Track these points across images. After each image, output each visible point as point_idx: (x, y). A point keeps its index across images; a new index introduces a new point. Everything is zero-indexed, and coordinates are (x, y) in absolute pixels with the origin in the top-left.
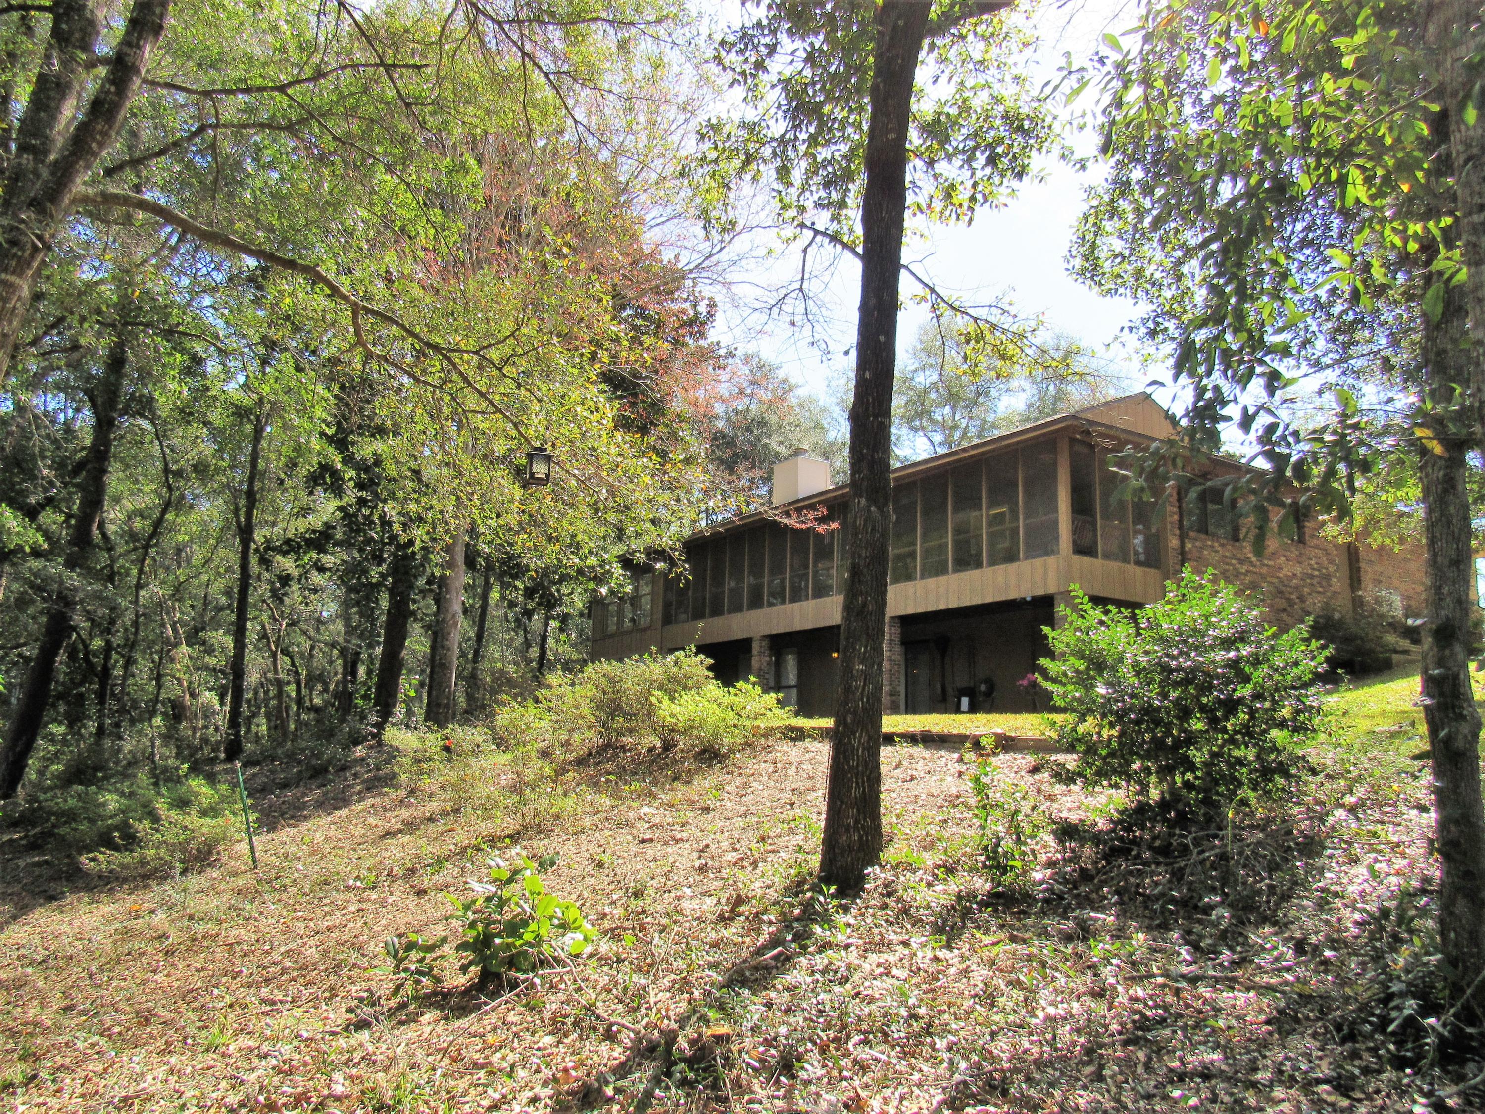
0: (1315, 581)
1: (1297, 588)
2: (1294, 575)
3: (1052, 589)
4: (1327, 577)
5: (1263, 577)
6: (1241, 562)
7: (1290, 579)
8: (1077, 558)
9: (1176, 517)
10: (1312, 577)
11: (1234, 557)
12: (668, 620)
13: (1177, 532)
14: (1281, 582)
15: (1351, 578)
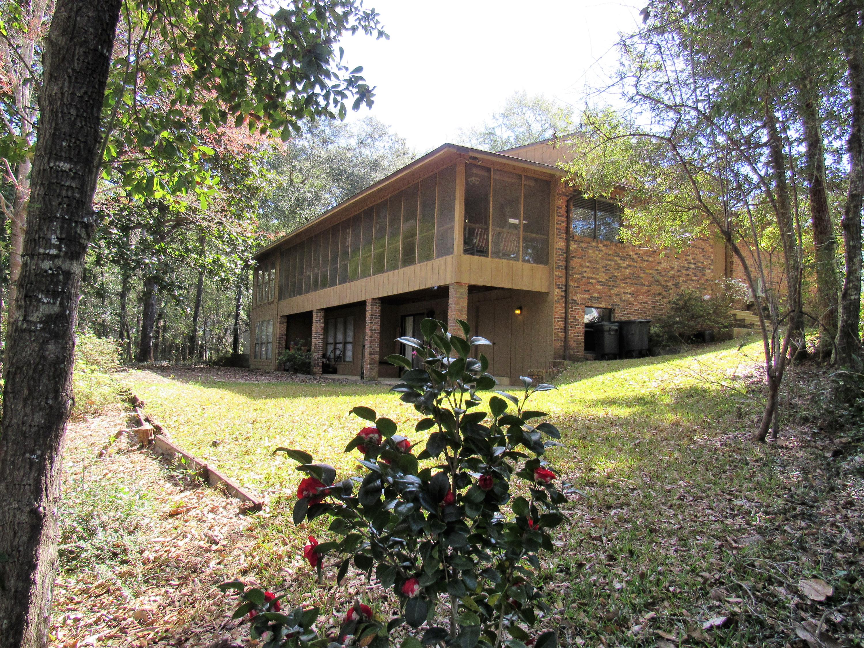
0: (690, 273)
1: (673, 277)
2: (672, 268)
3: (448, 282)
4: (702, 269)
5: (643, 270)
6: (623, 259)
7: (667, 271)
8: (468, 258)
9: (564, 225)
10: (688, 269)
11: (617, 254)
12: (280, 298)
13: (564, 236)
14: (659, 273)
15: (726, 269)
